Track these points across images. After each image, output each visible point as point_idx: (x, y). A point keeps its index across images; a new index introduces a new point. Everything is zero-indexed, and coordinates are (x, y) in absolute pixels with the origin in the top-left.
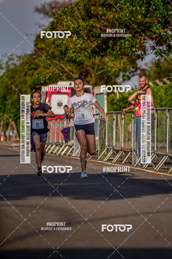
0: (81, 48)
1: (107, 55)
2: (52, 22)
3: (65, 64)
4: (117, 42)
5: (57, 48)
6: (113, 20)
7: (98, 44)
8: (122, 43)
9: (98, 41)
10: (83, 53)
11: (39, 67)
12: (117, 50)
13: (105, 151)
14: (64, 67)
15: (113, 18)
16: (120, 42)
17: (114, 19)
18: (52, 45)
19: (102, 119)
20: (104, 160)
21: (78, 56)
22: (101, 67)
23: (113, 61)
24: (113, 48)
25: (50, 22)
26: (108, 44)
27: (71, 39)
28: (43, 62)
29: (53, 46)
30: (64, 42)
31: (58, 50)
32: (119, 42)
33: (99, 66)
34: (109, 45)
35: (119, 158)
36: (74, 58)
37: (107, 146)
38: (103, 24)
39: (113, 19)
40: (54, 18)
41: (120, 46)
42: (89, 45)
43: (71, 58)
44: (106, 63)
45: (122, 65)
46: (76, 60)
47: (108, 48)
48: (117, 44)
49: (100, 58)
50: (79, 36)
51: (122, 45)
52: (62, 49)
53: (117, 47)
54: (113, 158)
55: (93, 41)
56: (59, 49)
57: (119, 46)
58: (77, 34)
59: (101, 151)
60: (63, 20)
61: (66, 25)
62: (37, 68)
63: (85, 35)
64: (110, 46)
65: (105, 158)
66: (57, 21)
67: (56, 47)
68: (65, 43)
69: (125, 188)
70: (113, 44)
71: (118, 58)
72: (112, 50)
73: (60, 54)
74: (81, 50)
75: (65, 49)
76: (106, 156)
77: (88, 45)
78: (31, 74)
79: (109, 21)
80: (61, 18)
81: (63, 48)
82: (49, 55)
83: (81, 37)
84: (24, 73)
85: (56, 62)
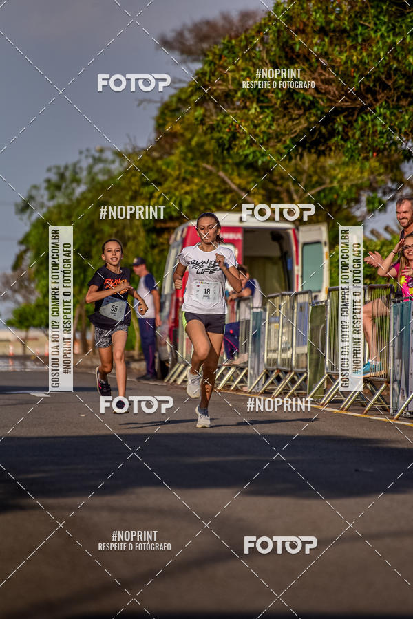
0: (269, 134)
1: (331, 150)
2: (201, 71)
3: (230, 171)
4: (356, 120)
5: (211, 133)
6: (347, 68)
7: (310, 123)
8: (367, 123)
9: (311, 117)
10: (274, 147)
11: (166, 180)
12: (355, 139)
13: (323, 380)
14: (226, 179)
15: (346, 62)
16: (363, 118)
17: (349, 65)
18: (200, 127)
19: (317, 303)
20: (322, 403)
21: (260, 152)
22: (315, 179)
23: (346, 164)
24: (346, 134)
25: (195, 72)
26: (334, 123)
27: (244, 113)
28: (177, 167)
29: (201, 129)
30: (227, 119)
31: (212, 138)
32: (360, 119)
33: (310, 176)
34: (336, 126)
35: (357, 397)
36: (251, 157)
37: (327, 369)
38: (323, 77)
39: (346, 65)
40: (205, 62)
41: (363, 130)
42: (287, 127)
43: (243, 157)
44: (328, 167)
45: (366, 175)
46: (257, 162)
47: (333, 133)
48: (355, 124)
49: (314, 157)
50: (264, 105)
51: (367, 127)
52: (221, 135)
53: (355, 131)
54: (343, 398)
55: (297, 117)
56: (216, 135)
57: (360, 129)
58: (259, 101)
59: (315, 381)
60: (225, 68)
61: (234, 79)
62: (161, 180)
63: (279, 102)
64: (337, 128)
65: (323, 398)
66: (213, 70)
67: (209, 131)
68: (230, 122)
69: (371, 470)
70: (346, 123)
71: (357, 157)
72: (342, 139)
73: (217, 148)
74: (268, 140)
75: (230, 135)
76: (325, 391)
77: (285, 126)
78: (148, 196)
79: (336, 69)
80: (222, 62)
81: (224, 133)
82: (190, 150)
83: (268, 107)
84: (130, 193)
85: (209, 167)
